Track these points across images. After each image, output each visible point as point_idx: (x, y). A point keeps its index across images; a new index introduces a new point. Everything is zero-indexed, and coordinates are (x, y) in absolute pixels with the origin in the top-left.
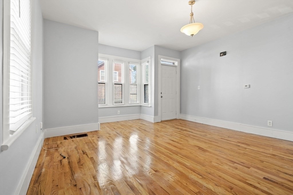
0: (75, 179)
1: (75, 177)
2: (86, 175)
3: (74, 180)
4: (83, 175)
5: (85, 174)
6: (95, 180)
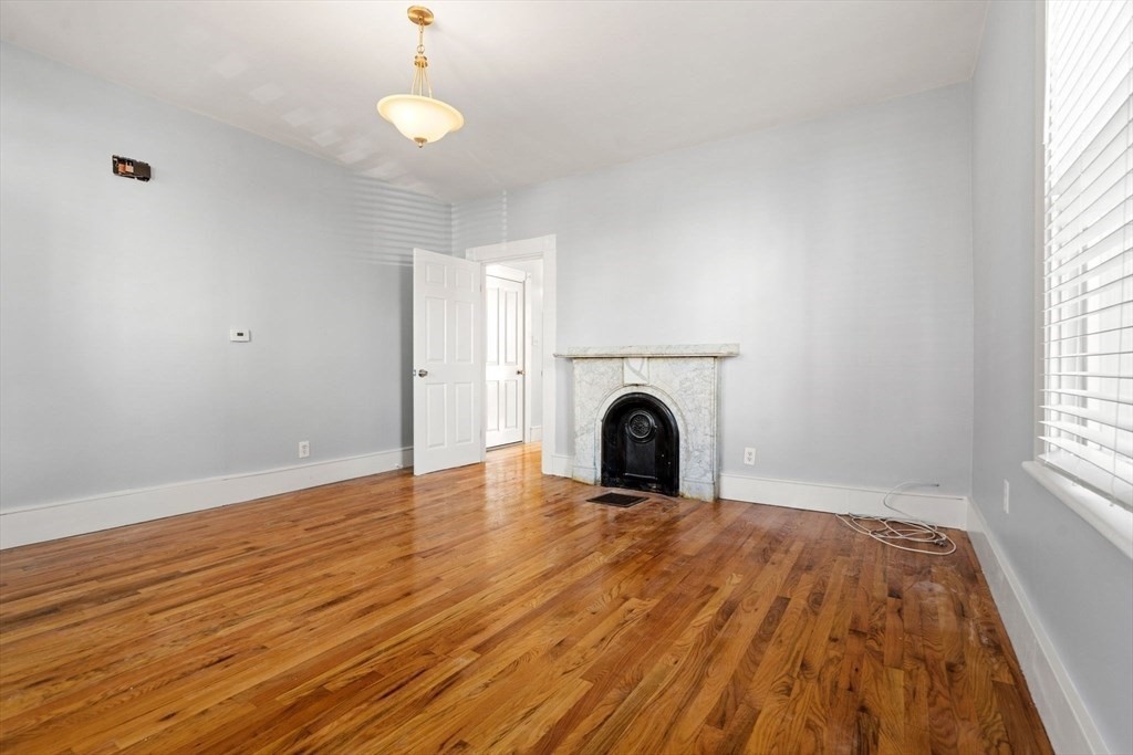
0: (856, 736)
1: (855, 742)
2: (808, 720)
3: (863, 731)
4: (817, 726)
5: (809, 726)
6: (789, 681)
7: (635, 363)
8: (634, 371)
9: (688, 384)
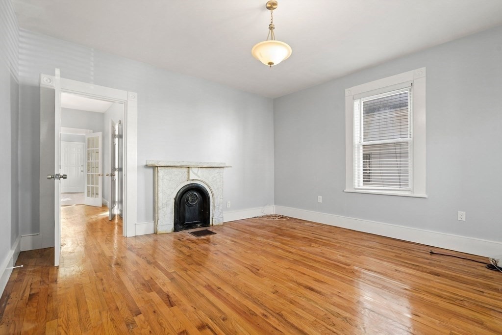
7: (195, 170)
8: (194, 174)
9: (215, 179)
